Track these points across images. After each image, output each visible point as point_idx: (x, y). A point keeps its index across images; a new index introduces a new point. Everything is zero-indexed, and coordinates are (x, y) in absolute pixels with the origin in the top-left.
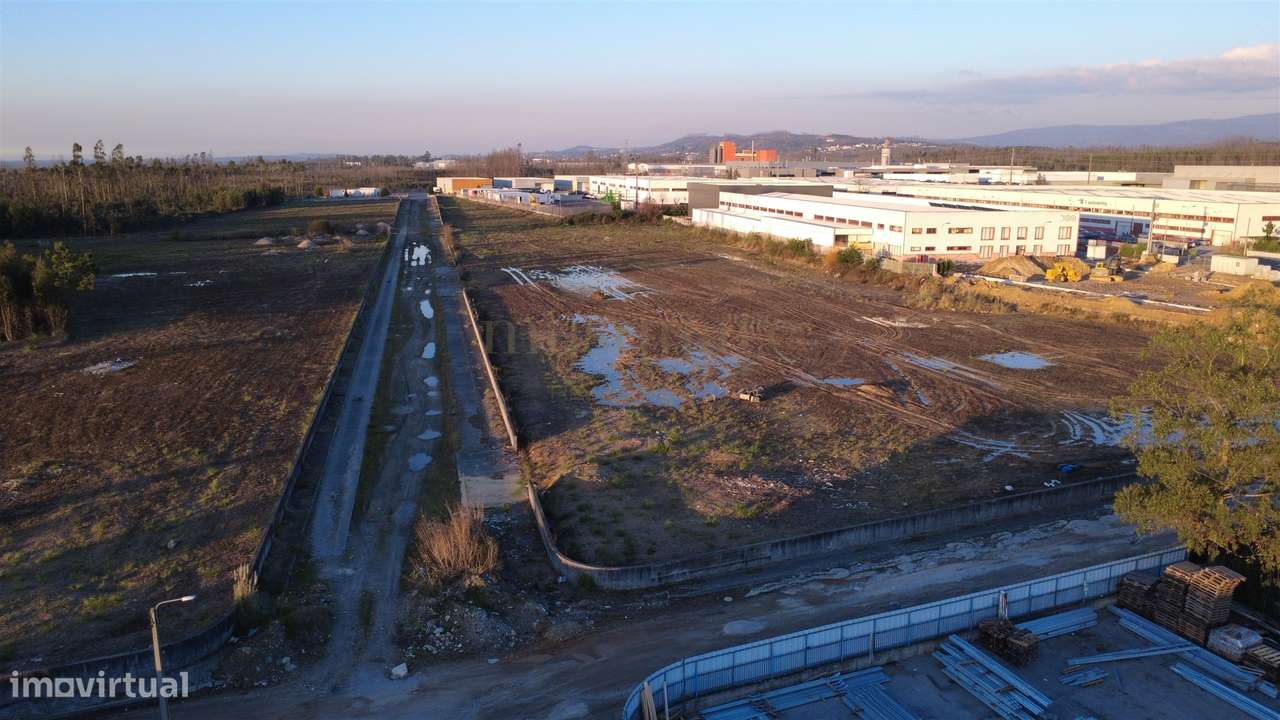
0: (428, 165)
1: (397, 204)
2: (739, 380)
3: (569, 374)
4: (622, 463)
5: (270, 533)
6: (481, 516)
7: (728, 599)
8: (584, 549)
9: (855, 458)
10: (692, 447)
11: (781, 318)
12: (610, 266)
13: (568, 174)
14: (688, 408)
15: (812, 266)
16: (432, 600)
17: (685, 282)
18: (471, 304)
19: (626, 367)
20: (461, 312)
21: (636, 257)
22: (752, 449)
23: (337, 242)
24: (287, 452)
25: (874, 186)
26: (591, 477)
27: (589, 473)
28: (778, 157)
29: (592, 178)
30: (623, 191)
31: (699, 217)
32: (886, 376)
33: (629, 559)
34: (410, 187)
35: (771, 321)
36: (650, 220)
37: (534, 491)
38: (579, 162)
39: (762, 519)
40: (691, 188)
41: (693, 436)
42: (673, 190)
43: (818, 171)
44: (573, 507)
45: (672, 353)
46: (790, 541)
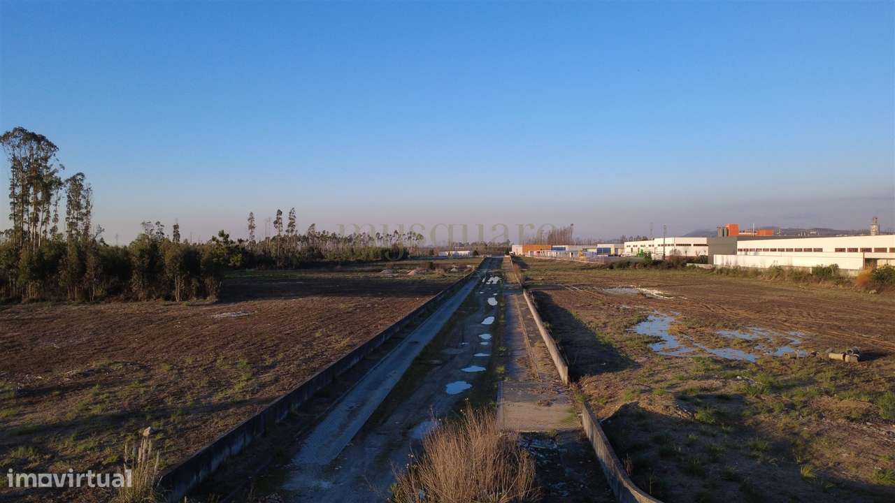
1: (483, 259)
14: (767, 361)
19: (681, 332)
23: (435, 273)
29: (626, 243)
30: (652, 249)
36: (676, 267)
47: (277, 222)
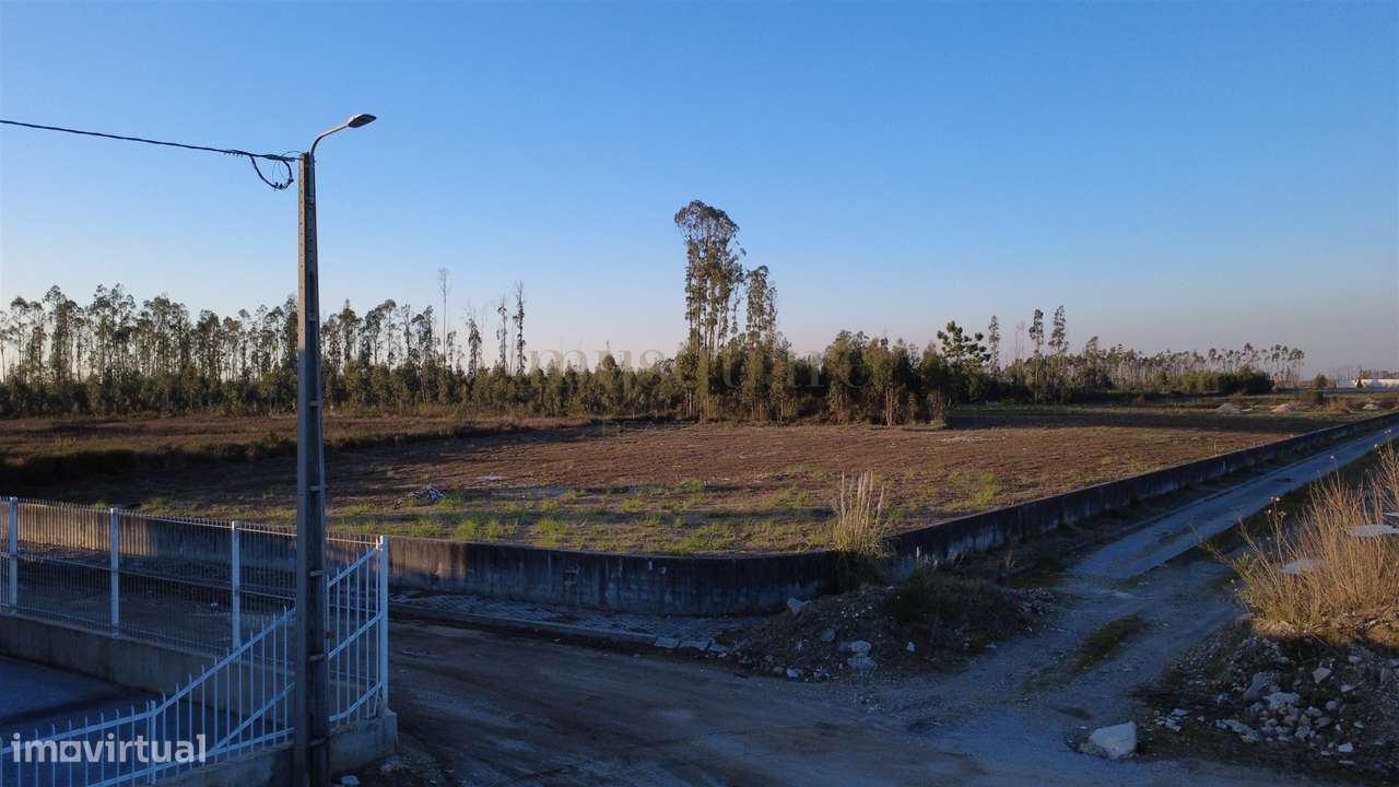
47: (1035, 330)
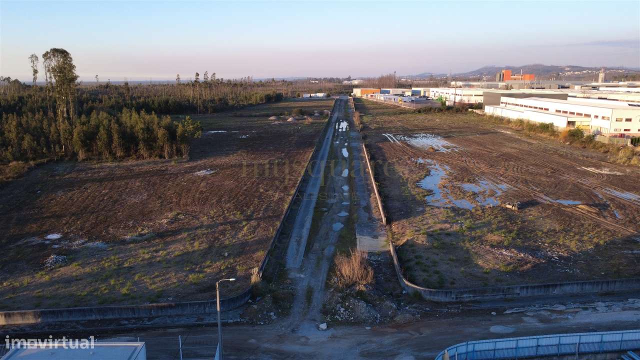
0: (349, 82)
1: (334, 101)
2: (507, 197)
3: (415, 189)
4: (439, 236)
5: (268, 253)
6: (366, 256)
7: (493, 313)
8: (418, 278)
9: (573, 245)
10: (478, 231)
11: (533, 165)
12: (438, 134)
13: (419, 87)
14: (477, 210)
15: (553, 137)
16: (340, 294)
17: (479, 144)
18: (367, 151)
19: (444, 187)
20: (362, 155)
21: (453, 130)
22: (512, 235)
23: (305, 119)
24: (278, 217)
25: (594, 94)
26: (423, 242)
27: (421, 240)
28: (536, 78)
29: (431, 89)
30: (447, 96)
31: (489, 110)
32: (595, 201)
33: (440, 285)
34: (340, 93)
35: (527, 167)
36: (462, 111)
37: (393, 246)
38: (424, 80)
39: (516, 273)
40: (484, 95)
41: (479, 225)
42: (475, 95)
43: (559, 86)
44: (412, 256)
45: (469, 181)
46: (531, 287)
